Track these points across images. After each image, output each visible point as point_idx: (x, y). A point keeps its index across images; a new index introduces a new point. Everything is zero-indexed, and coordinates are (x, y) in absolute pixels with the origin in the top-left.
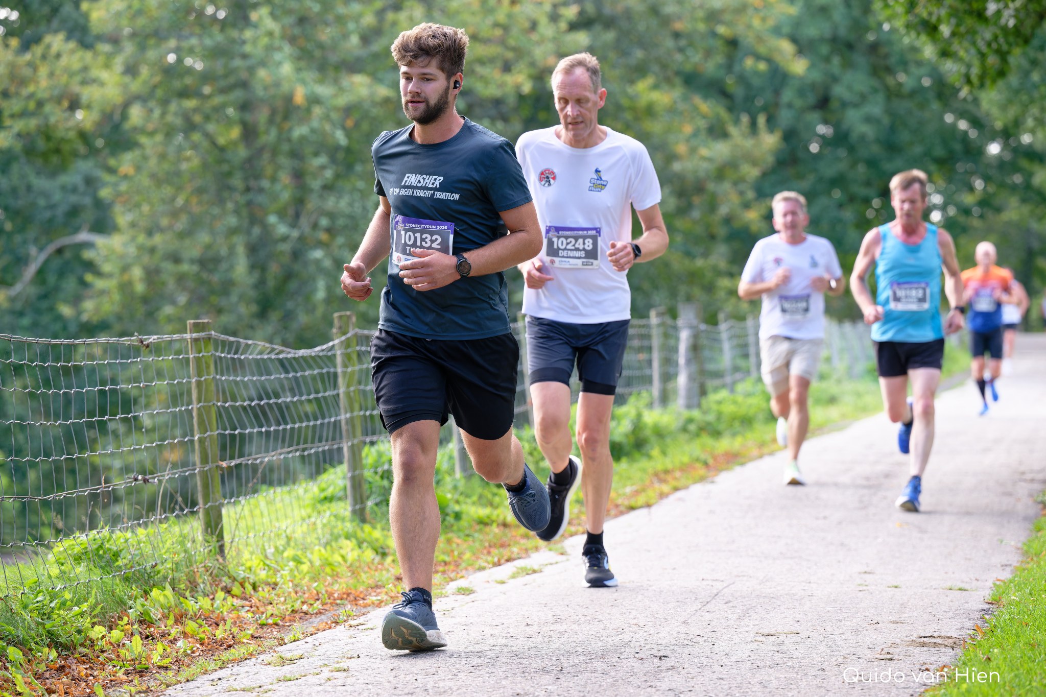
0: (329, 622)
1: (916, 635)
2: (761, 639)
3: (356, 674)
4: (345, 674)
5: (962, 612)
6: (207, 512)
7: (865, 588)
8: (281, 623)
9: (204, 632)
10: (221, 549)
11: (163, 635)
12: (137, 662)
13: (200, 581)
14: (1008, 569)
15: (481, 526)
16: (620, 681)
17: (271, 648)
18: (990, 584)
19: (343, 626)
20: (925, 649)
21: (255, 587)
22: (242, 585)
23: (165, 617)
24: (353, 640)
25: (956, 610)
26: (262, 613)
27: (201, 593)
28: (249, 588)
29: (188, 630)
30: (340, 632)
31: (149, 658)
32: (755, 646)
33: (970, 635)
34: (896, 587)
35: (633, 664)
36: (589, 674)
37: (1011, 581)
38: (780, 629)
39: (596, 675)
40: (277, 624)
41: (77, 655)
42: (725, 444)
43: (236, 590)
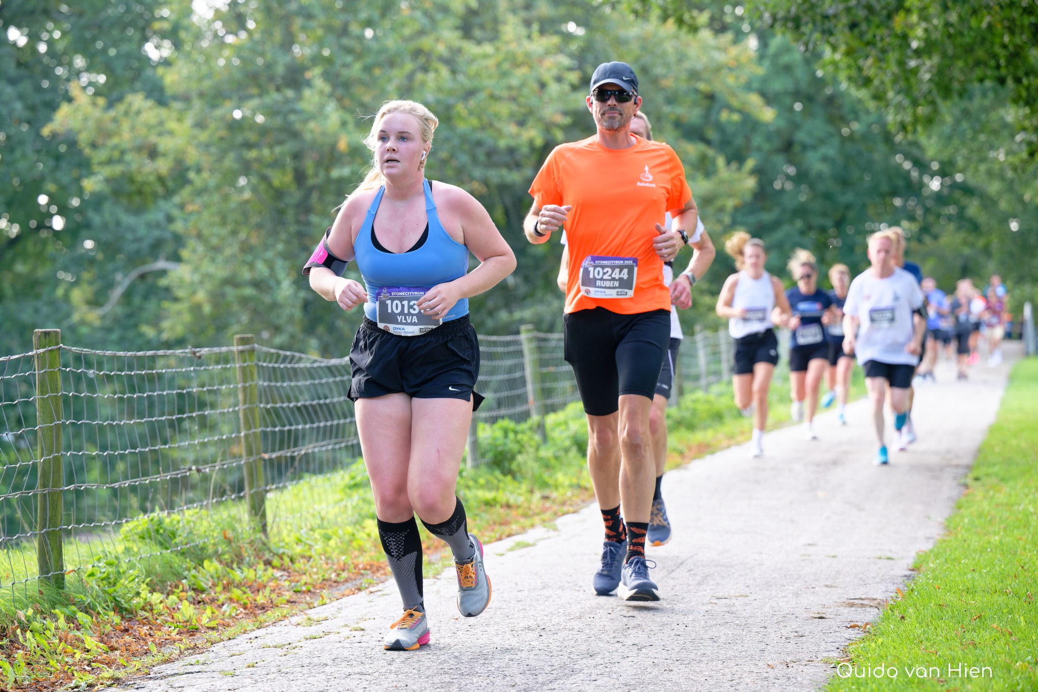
0: (353, 589)
1: (846, 597)
2: (716, 601)
3: (371, 633)
4: (362, 633)
5: (888, 577)
6: (252, 497)
7: (807, 558)
8: (312, 590)
9: (247, 598)
10: (264, 528)
11: (213, 600)
12: (188, 623)
13: (245, 554)
14: (931, 541)
15: (488, 508)
16: (593, 638)
17: (302, 611)
18: (913, 553)
19: (364, 592)
20: (853, 609)
21: (292, 561)
22: (282, 559)
23: (214, 585)
24: (371, 604)
25: (883, 576)
26: (298, 582)
27: (247, 566)
28: (287, 560)
29: (234, 596)
30: (362, 596)
31: (199, 620)
32: (709, 607)
33: (892, 597)
34: (834, 557)
35: (605, 623)
36: (567, 632)
37: (932, 551)
38: (732, 592)
39: (573, 633)
40: (309, 591)
41: (139, 618)
42: (699, 437)
43: (276, 562)
